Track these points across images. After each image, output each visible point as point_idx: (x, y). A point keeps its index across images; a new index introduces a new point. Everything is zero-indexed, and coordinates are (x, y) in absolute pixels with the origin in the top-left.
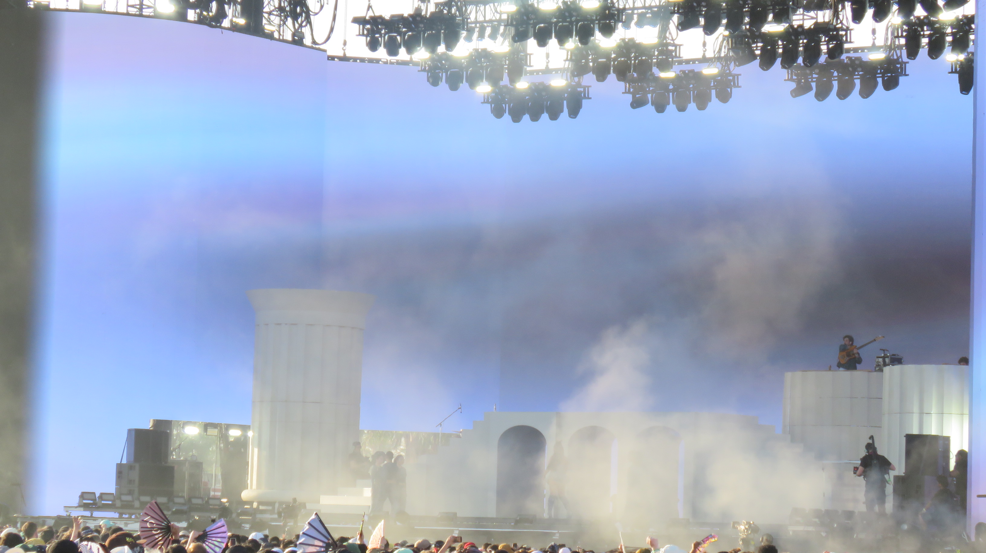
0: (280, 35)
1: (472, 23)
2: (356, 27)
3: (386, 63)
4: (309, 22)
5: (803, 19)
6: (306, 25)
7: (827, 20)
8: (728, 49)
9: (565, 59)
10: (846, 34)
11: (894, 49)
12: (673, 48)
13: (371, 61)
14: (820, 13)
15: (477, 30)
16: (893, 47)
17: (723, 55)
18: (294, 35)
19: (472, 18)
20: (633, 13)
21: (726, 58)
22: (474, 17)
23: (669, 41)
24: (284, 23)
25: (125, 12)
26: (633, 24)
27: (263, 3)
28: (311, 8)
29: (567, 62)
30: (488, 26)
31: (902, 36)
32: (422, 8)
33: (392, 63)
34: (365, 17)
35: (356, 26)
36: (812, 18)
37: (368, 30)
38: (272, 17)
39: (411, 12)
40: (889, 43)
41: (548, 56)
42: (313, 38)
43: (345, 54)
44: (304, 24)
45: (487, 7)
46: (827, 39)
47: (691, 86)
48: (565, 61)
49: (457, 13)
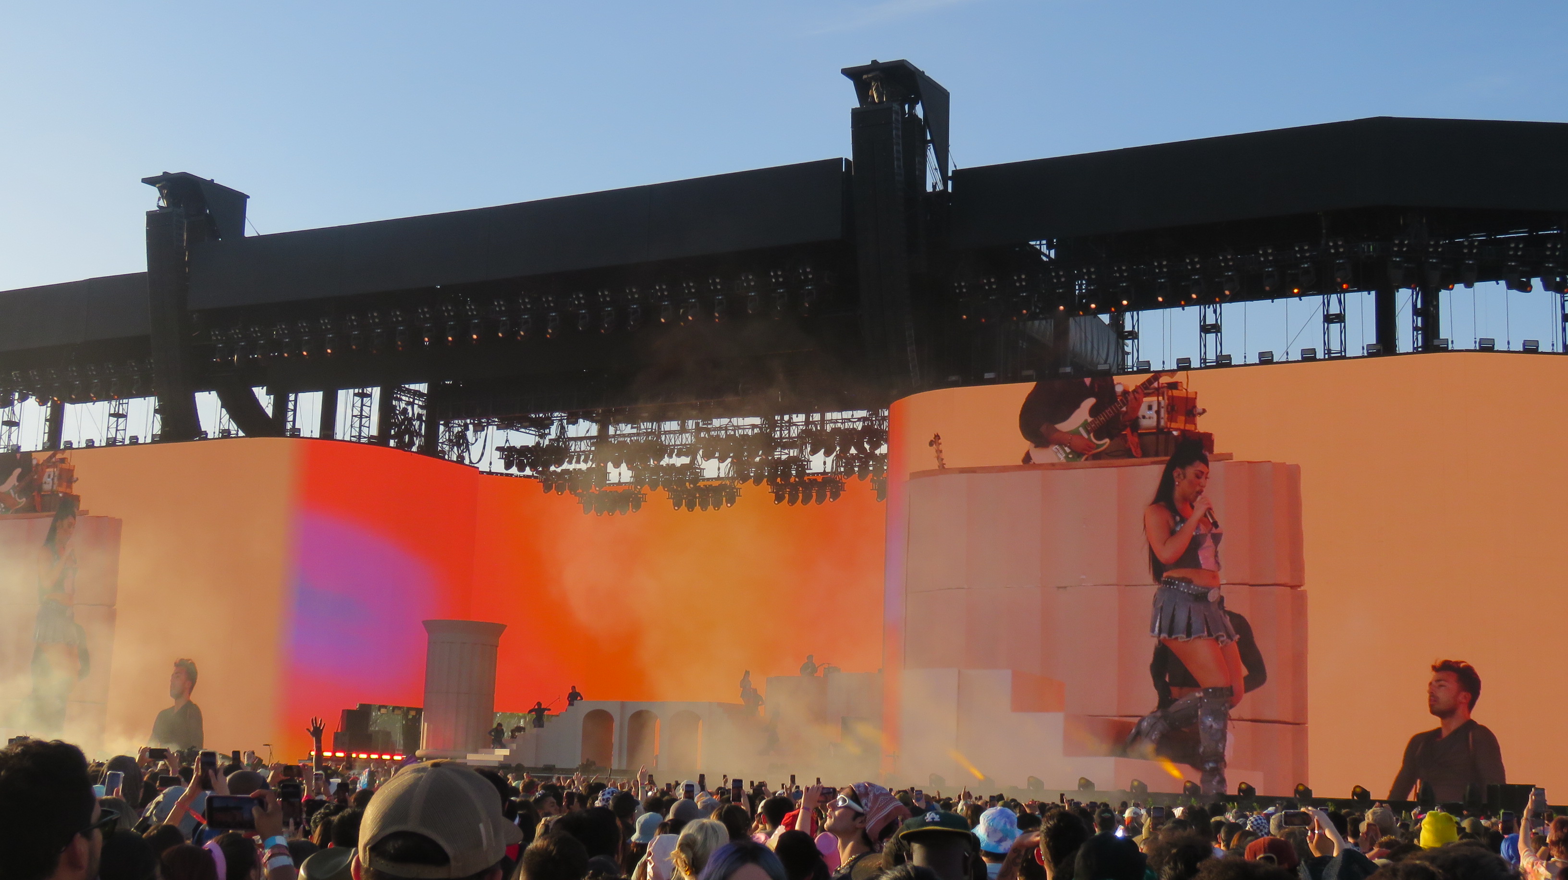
0: (449, 457)
1: (572, 452)
2: (498, 454)
3: (517, 476)
4: (468, 450)
5: (781, 455)
6: (466, 452)
7: (795, 455)
8: (734, 473)
10: (807, 465)
11: (837, 475)
12: (699, 471)
13: (507, 475)
14: (792, 451)
15: (575, 457)
16: (836, 473)
17: (730, 476)
18: (457, 457)
19: (573, 449)
20: (674, 448)
21: (733, 478)
23: (697, 466)
24: (452, 450)
25: (349, 440)
26: (674, 455)
27: (439, 437)
28: (470, 440)
29: (632, 478)
30: (583, 455)
31: (842, 466)
33: (520, 477)
34: (504, 447)
35: (499, 452)
36: (787, 454)
37: (505, 455)
38: (444, 446)
40: (834, 471)
41: (620, 474)
42: (470, 460)
43: (490, 471)
44: (465, 450)
45: (582, 442)
46: (795, 467)
47: (710, 495)
48: (631, 477)
49: (563, 445)
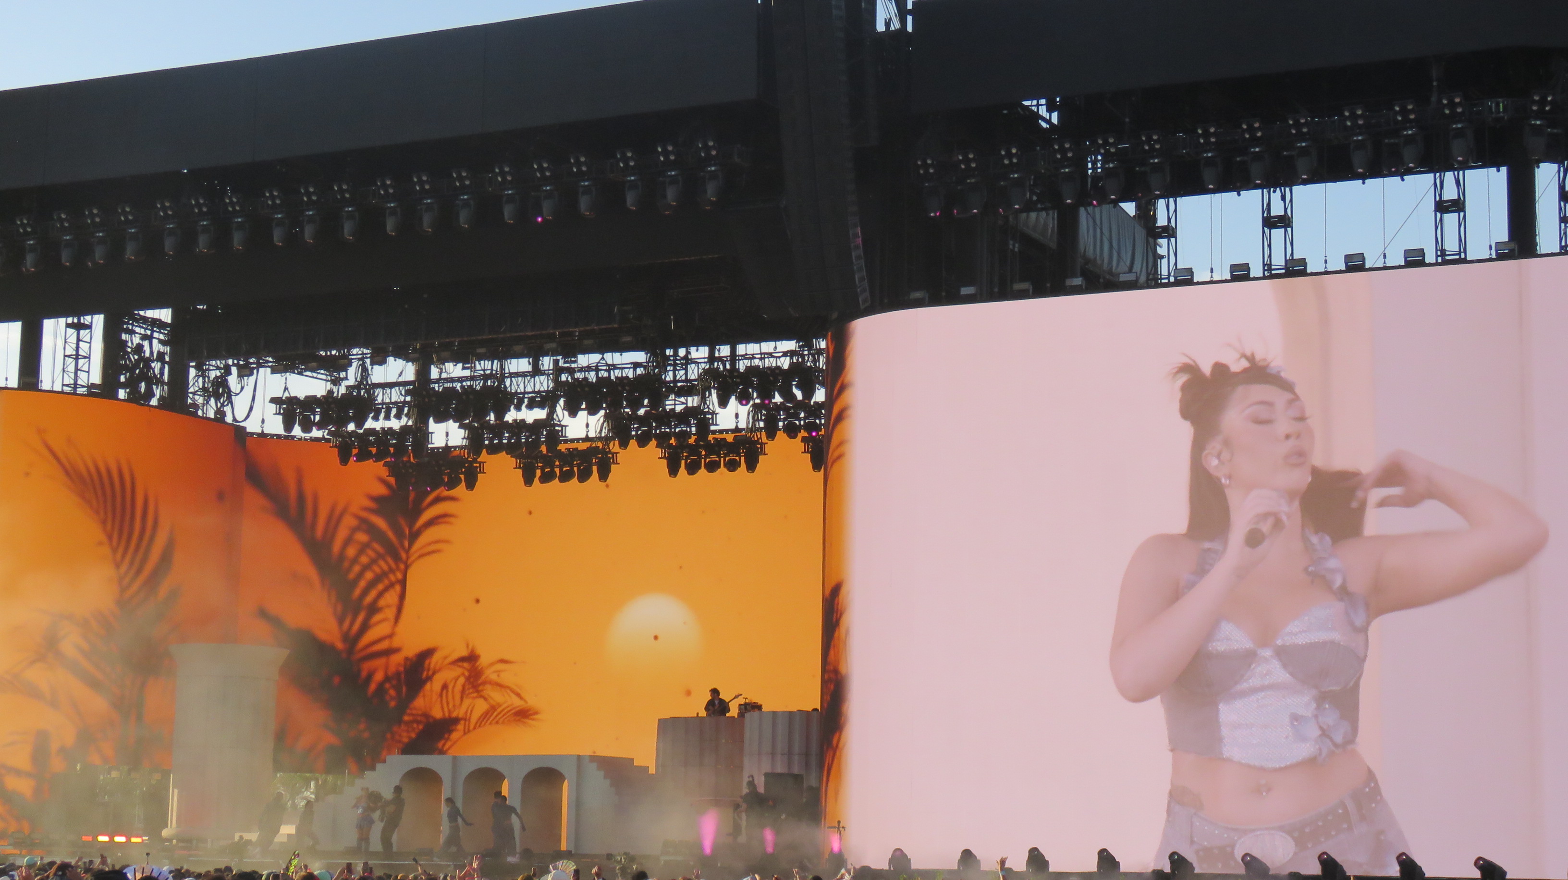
0: (203, 413)
1: (379, 404)
2: (273, 407)
4: (231, 402)
5: (675, 404)
6: (227, 405)
7: (695, 405)
8: (609, 431)
9: (463, 437)
10: (712, 418)
11: (755, 432)
12: (560, 429)
13: (286, 437)
14: (690, 399)
15: (383, 410)
16: (754, 429)
17: (603, 435)
18: (216, 413)
19: (379, 400)
20: (524, 397)
21: (607, 439)
22: (381, 399)
23: (556, 422)
24: (208, 403)
25: (60, 390)
27: (189, 384)
28: (233, 389)
29: (465, 440)
30: (394, 408)
31: (761, 420)
32: (334, 391)
33: (306, 440)
34: (282, 397)
35: (274, 405)
36: (683, 403)
37: (284, 409)
38: (197, 397)
39: (324, 394)
40: (750, 426)
42: (234, 417)
43: (263, 431)
44: (226, 403)
45: (393, 390)
46: (695, 422)
47: (576, 462)
48: (463, 439)
49: (366, 395)
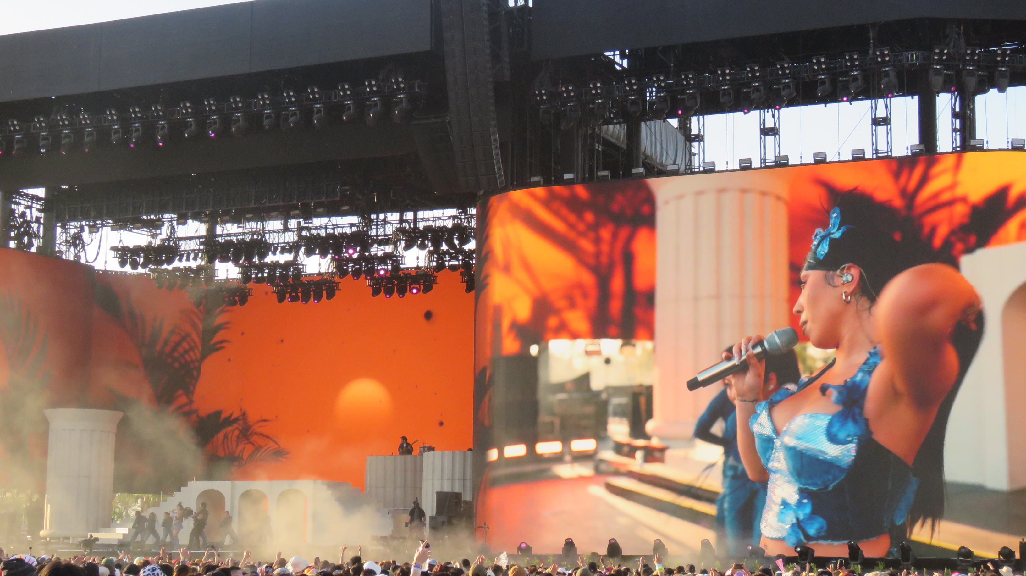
0: (66, 257)
1: (182, 251)
2: (113, 253)
3: (131, 274)
4: (84, 250)
5: (377, 251)
7: (391, 251)
8: (334, 268)
9: (238, 272)
10: (402, 260)
11: (430, 269)
13: (121, 273)
14: (387, 247)
15: (185, 255)
16: (429, 267)
17: (330, 271)
18: (75, 257)
19: (182, 248)
20: (278, 246)
21: (332, 273)
22: (184, 247)
23: (299, 263)
24: (69, 250)
27: (56, 238)
28: (86, 241)
29: (239, 274)
30: (192, 253)
31: (434, 261)
32: (153, 242)
33: (134, 274)
34: (118, 247)
35: (113, 252)
36: (382, 250)
37: (119, 254)
38: (62, 246)
39: (146, 244)
40: (427, 265)
42: (86, 259)
43: (105, 269)
44: (81, 250)
45: (192, 241)
46: (391, 262)
49: (174, 245)
